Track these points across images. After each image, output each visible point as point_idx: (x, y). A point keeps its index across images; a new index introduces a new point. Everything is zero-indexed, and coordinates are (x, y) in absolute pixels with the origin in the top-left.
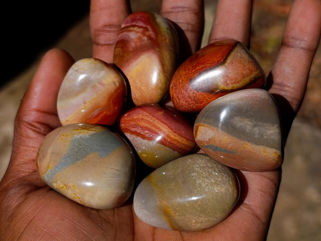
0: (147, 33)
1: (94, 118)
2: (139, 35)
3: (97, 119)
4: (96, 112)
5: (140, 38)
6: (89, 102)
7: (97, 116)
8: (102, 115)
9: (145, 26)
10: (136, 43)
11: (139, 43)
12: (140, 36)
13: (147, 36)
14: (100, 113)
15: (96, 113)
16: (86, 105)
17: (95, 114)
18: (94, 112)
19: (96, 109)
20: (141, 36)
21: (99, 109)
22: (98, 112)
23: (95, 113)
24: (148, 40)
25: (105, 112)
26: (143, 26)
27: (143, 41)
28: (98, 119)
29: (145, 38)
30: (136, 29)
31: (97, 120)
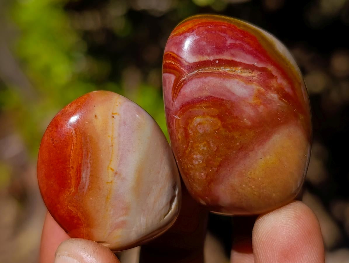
0: (274, 83)
1: (80, 166)
2: (255, 87)
3: (75, 167)
4: (86, 178)
5: (259, 95)
6: (111, 182)
7: (79, 172)
8: (73, 181)
9: (260, 65)
10: (255, 107)
11: (262, 107)
12: (259, 91)
13: (275, 89)
14: (79, 183)
15: (85, 175)
16: (111, 173)
17: (85, 171)
18: (89, 174)
19: (91, 182)
20: (262, 89)
21: (86, 187)
22: (84, 179)
23: (87, 175)
24: (280, 99)
25: (73, 191)
26: (256, 64)
27: (270, 101)
28: (72, 170)
29: (274, 96)
30: (238, 71)
31: (72, 168)
